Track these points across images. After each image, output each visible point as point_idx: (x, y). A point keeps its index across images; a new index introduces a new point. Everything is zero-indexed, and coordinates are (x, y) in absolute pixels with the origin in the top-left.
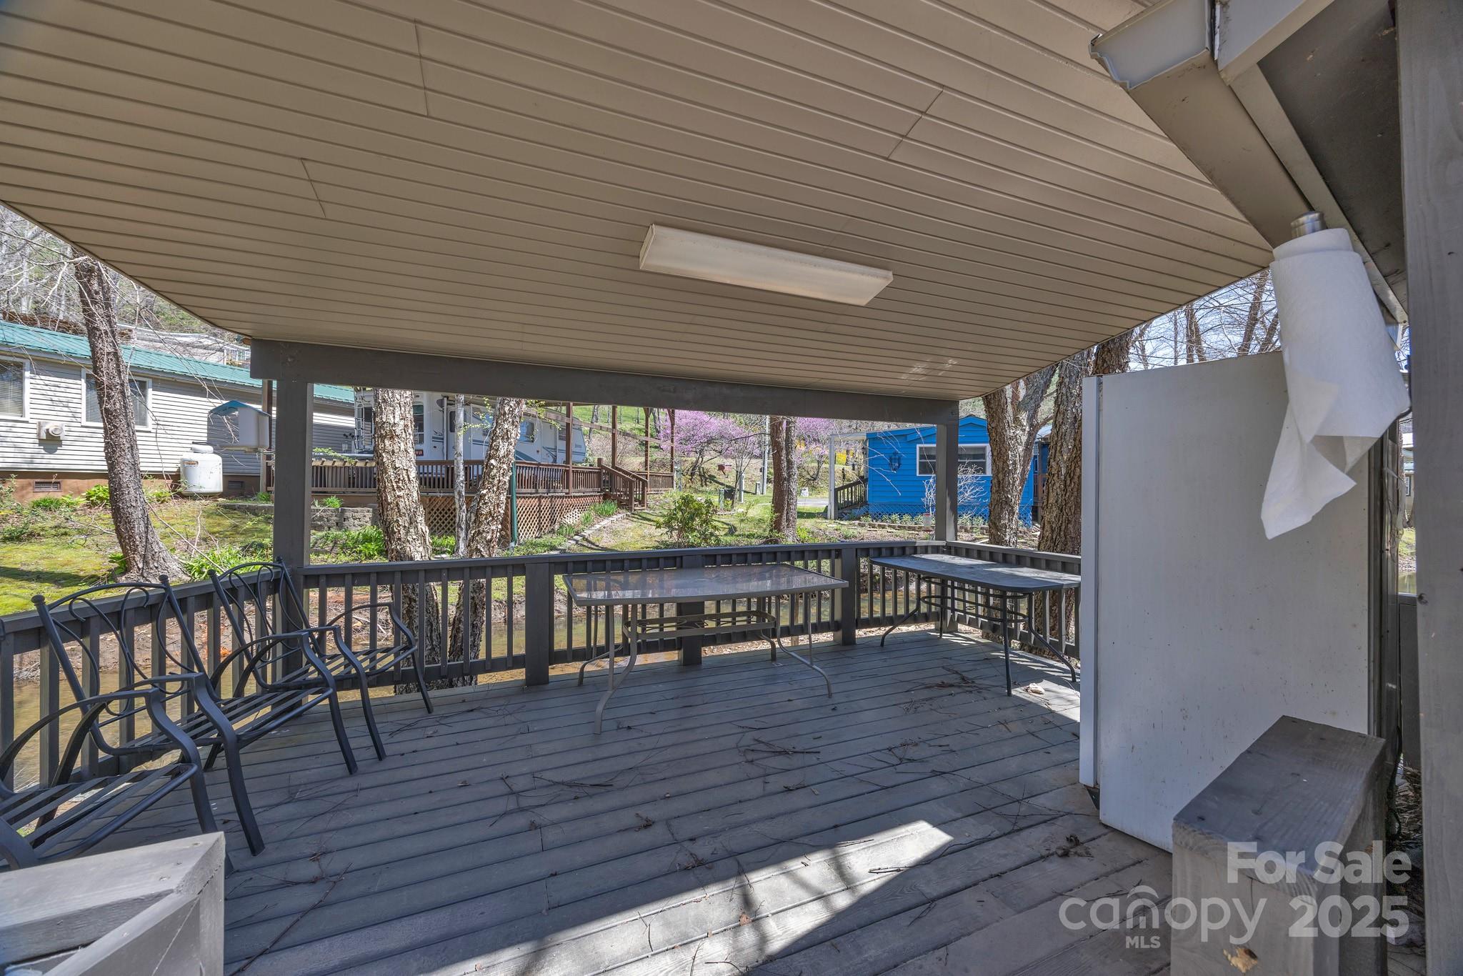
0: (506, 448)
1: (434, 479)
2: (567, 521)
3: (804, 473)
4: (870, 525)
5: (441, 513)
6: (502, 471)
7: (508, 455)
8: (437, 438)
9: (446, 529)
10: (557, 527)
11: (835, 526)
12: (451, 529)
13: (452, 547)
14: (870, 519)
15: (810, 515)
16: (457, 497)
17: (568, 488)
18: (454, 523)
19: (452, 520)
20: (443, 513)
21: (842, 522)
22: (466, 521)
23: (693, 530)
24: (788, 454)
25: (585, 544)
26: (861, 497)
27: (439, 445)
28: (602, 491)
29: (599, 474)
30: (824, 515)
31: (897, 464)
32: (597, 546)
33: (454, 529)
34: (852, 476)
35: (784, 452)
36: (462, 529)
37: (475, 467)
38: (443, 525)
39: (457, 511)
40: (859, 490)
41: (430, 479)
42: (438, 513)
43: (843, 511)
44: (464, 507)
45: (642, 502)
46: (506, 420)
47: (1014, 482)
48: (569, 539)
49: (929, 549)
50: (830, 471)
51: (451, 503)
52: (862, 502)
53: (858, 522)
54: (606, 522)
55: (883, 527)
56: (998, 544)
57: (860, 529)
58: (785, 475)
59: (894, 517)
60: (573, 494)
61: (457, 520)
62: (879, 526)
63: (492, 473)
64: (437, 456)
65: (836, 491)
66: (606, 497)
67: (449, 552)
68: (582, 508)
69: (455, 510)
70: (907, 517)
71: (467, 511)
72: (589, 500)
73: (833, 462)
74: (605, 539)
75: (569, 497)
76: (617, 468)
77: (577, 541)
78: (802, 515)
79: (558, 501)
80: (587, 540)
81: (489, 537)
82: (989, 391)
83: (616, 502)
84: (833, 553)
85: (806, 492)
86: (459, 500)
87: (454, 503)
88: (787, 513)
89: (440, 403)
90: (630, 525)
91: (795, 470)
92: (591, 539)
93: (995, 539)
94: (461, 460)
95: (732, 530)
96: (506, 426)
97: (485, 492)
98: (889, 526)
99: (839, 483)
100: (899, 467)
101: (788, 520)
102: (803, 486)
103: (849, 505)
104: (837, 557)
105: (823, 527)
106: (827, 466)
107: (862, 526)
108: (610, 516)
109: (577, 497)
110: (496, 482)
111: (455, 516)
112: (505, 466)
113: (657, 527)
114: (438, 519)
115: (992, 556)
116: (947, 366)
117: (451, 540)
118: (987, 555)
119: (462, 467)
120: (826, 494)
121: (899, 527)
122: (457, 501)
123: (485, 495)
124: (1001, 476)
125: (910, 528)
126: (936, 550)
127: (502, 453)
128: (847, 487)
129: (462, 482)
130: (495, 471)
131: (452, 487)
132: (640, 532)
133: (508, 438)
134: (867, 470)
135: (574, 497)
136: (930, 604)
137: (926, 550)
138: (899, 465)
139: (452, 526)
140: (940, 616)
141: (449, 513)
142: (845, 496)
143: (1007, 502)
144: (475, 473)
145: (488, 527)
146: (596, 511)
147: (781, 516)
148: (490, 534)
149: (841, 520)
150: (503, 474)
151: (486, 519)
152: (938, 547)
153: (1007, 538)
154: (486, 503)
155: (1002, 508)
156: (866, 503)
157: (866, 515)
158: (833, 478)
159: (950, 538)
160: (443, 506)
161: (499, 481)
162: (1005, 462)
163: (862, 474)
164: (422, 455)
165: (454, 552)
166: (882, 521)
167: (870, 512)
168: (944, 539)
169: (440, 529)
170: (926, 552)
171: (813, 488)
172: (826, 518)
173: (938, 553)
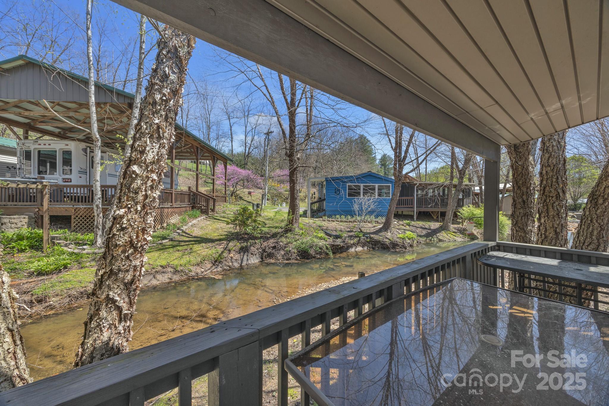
0: (156, 150)
1: (79, 197)
2: (172, 221)
4: (327, 220)
5: (83, 218)
6: (149, 183)
7: (159, 161)
8: (82, 172)
9: (87, 228)
10: (165, 225)
11: (312, 221)
12: (92, 228)
13: (91, 241)
14: (326, 218)
16: (95, 208)
17: (172, 202)
18: (94, 225)
19: (92, 222)
20: (85, 218)
22: (103, 224)
23: (248, 226)
25: (184, 234)
27: (83, 176)
28: (191, 204)
29: (189, 195)
31: (338, 192)
32: (191, 235)
33: (94, 229)
36: (99, 229)
37: (110, 189)
38: (85, 226)
39: (96, 218)
40: (321, 204)
41: (75, 196)
42: (81, 218)
43: (315, 213)
44: (101, 215)
45: (213, 210)
46: (157, 112)
48: (174, 232)
51: (92, 212)
53: (322, 219)
54: (194, 222)
57: (323, 223)
59: (337, 216)
60: (175, 206)
61: (96, 223)
62: (332, 220)
63: (134, 185)
64: (82, 182)
65: (311, 204)
66: (193, 208)
67: (89, 245)
68: (180, 214)
69: (94, 216)
70: (343, 217)
71: (103, 217)
72: (184, 209)
74: (196, 232)
75: (172, 208)
76: (199, 192)
77: (179, 233)
79: (166, 210)
80: (185, 233)
81: (129, 277)
83: (200, 210)
85: (284, 204)
86: (97, 210)
87: (93, 212)
88: (296, 216)
89: (85, 150)
90: (208, 223)
92: (187, 231)
94: (98, 184)
96: (157, 121)
97: (122, 211)
98: (336, 221)
101: (296, 219)
102: (283, 202)
103: (317, 211)
105: (307, 222)
107: (324, 221)
108: (196, 218)
109: (177, 208)
110: (140, 197)
111: (94, 220)
112: (154, 176)
113: (227, 224)
114: (81, 222)
117: (91, 236)
119: (99, 189)
121: (341, 221)
122: (95, 211)
123: (122, 217)
125: (345, 222)
127: (150, 156)
128: (316, 202)
129: (99, 198)
130: (139, 182)
131: (92, 201)
132: (215, 227)
133: (159, 138)
135: (176, 208)
139: (92, 226)
141: (90, 218)
142: (315, 207)
144: (110, 194)
145: (128, 262)
146: (189, 215)
148: (131, 273)
149: (314, 218)
150: (152, 187)
151: (124, 252)
154: (123, 229)
160: (85, 214)
161: (146, 197)
164: (71, 182)
165: (93, 244)
166: (332, 218)
167: (326, 214)
169: (83, 228)
172: (306, 217)
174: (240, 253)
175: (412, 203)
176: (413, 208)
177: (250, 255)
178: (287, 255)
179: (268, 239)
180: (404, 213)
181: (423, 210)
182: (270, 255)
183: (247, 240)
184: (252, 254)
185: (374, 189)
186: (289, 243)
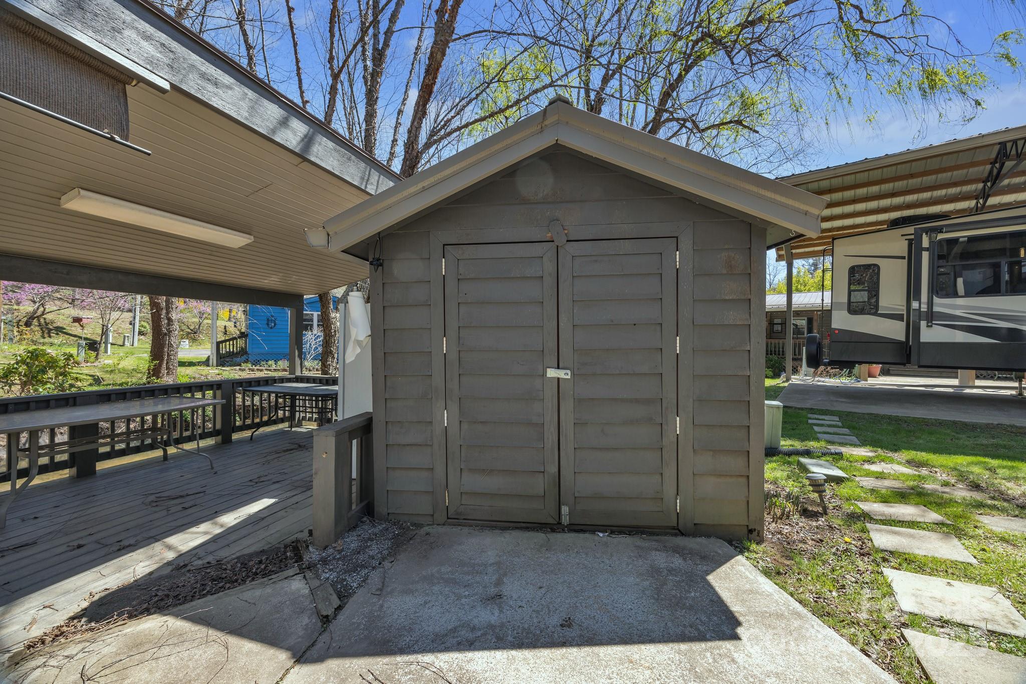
3: (184, 327)
4: (249, 369)
11: (217, 371)
14: (249, 365)
15: (191, 364)
21: (223, 368)
24: (168, 313)
26: (242, 348)
30: (206, 363)
31: (273, 324)
34: (234, 331)
35: (164, 311)
40: (241, 343)
43: (223, 359)
47: (335, 341)
49: (284, 380)
50: (212, 327)
52: (243, 352)
53: (238, 367)
55: (261, 370)
56: (326, 375)
57: (240, 373)
58: (164, 330)
59: (270, 362)
62: (258, 370)
65: (218, 344)
73: (215, 318)
78: (182, 364)
82: (321, 292)
84: (215, 387)
85: (186, 343)
88: (167, 363)
91: (176, 326)
93: (324, 372)
95: (97, 381)
99: (221, 337)
100: (275, 326)
101: (168, 368)
102: (182, 338)
103: (231, 355)
104: (218, 389)
105: (204, 373)
106: (209, 321)
107: (243, 370)
115: (320, 381)
116: (293, 279)
118: (318, 381)
120: (209, 346)
124: (327, 338)
126: (289, 380)
128: (229, 340)
134: (247, 327)
136: (285, 411)
137: (282, 380)
138: (275, 325)
140: (292, 418)
142: (226, 348)
143: (331, 352)
147: (160, 365)
149: (223, 366)
152: (290, 378)
153: (331, 372)
155: (328, 355)
156: (246, 353)
157: (246, 361)
158: (215, 331)
159: (298, 373)
162: (330, 331)
163: (243, 330)
166: (260, 366)
167: (249, 360)
168: (294, 374)
170: (283, 382)
171: (194, 340)
172: (208, 366)
173: (290, 382)
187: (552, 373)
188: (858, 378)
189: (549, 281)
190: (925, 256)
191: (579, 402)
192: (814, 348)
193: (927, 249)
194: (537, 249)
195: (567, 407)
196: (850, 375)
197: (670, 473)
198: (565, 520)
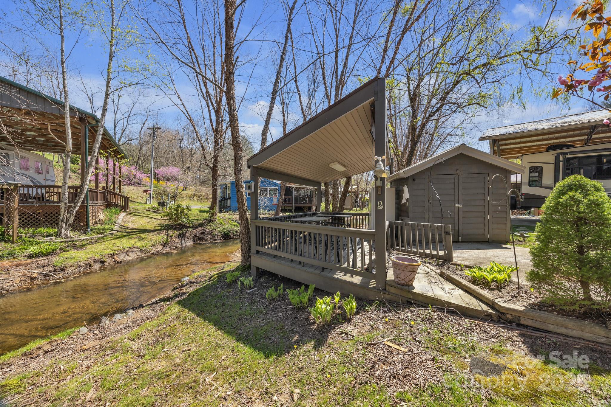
2: (101, 217)
10: (97, 220)
11: (222, 215)
13: (55, 233)
14: (232, 212)
16: (63, 206)
17: (97, 200)
22: (67, 218)
26: (228, 204)
28: (106, 202)
29: (104, 193)
39: (62, 213)
43: (221, 209)
44: (67, 211)
54: (121, 217)
60: (99, 204)
61: (61, 218)
65: (219, 202)
66: (108, 205)
67: (54, 236)
68: (102, 211)
72: (103, 207)
74: (130, 225)
75: (98, 206)
77: (118, 227)
83: (118, 207)
86: (65, 207)
94: (67, 186)
103: (223, 207)
108: (119, 214)
119: (67, 190)
122: (63, 208)
129: (67, 198)
132: (143, 221)
146: (110, 212)
156: (230, 206)
157: (230, 210)
165: (57, 235)
174: (179, 238)
175: (291, 201)
176: (292, 204)
177: (186, 239)
178: (214, 237)
179: (196, 227)
180: (286, 208)
181: (298, 205)
182: (200, 239)
183: (181, 229)
184: (187, 238)
185: (266, 191)
186: (214, 229)
187: (457, 205)
188: (534, 215)
189: (456, 184)
190: (561, 164)
191: (464, 212)
192: (514, 201)
193: (562, 161)
194: (454, 176)
195: (461, 213)
196: (529, 214)
197: (486, 229)
198: (460, 240)
